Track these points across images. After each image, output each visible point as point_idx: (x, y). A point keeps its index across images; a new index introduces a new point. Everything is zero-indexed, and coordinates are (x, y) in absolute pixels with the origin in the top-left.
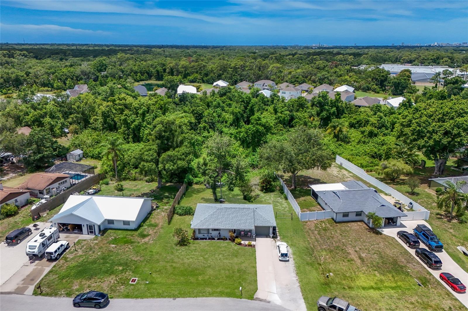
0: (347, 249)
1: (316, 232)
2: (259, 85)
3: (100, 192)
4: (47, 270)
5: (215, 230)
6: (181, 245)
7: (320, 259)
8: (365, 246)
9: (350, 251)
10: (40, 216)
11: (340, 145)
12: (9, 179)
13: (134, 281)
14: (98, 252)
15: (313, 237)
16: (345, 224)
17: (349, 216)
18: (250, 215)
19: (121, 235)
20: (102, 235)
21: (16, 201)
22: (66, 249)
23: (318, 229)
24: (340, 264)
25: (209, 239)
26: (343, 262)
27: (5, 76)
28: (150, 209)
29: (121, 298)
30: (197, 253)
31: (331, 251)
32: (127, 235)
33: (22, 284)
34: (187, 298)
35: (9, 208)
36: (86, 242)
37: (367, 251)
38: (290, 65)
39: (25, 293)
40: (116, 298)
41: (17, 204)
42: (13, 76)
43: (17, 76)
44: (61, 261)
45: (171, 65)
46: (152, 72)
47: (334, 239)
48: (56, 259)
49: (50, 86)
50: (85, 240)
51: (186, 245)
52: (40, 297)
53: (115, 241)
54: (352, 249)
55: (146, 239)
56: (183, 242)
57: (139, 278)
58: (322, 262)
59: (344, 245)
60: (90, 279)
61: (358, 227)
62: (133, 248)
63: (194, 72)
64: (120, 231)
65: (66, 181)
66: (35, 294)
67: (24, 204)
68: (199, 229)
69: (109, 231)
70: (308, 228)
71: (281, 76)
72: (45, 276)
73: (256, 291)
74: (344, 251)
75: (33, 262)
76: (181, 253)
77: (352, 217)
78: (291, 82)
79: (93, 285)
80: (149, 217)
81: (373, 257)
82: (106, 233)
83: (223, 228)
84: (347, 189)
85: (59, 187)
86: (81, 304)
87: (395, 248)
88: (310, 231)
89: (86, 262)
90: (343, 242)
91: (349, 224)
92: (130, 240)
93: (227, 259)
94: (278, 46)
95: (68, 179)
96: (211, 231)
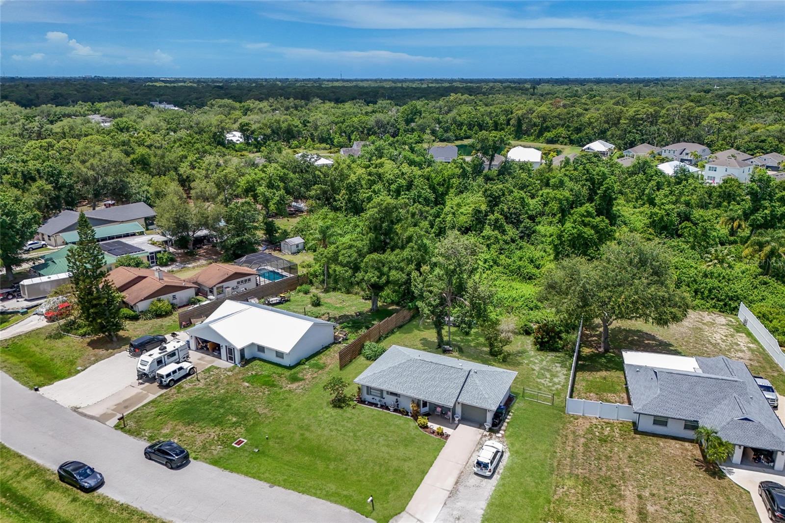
0: (623, 488)
1: (582, 440)
2: (672, 152)
3: (288, 303)
4: (152, 397)
5: (392, 394)
6: (335, 406)
7: (555, 491)
8: (666, 492)
9: (628, 493)
10: (191, 323)
11: (765, 283)
12: (194, 268)
13: (239, 443)
14: (222, 389)
15: (569, 449)
16: (655, 439)
17: (669, 424)
18: (456, 381)
19: (267, 369)
20: (243, 366)
21: (174, 297)
22: (188, 374)
23: (590, 436)
24: (590, 511)
25: (382, 407)
26: (599, 511)
27: (275, 125)
28: (332, 340)
29: (207, 463)
30: (349, 425)
31: (587, 482)
32: (274, 373)
33: (113, 410)
34: (290, 491)
35: (159, 305)
36: (217, 371)
37: (665, 503)
38: (762, 115)
39: (107, 423)
40: (201, 460)
41: (175, 301)
42: (284, 126)
43: (289, 125)
44: (173, 390)
45: (520, 113)
46: (487, 123)
47: (610, 463)
48: (168, 386)
49: (329, 142)
50: (218, 368)
51: (341, 408)
52: (119, 432)
53: (253, 379)
54: (636, 490)
55: (294, 386)
56: (339, 403)
57: (249, 440)
58: (556, 497)
59: (623, 478)
60: (189, 425)
61: (678, 453)
62: (269, 394)
63: (558, 125)
64: (269, 365)
65: (249, 280)
66: (117, 427)
67: (185, 303)
68: (368, 387)
69: (257, 362)
70: (572, 428)
71: (730, 136)
72: (143, 406)
73: (399, 513)
74: (614, 489)
75: (141, 384)
76: (327, 418)
77: (674, 428)
78: (747, 150)
79: (186, 434)
80: (322, 352)
81: (670, 517)
82: (250, 365)
83: (404, 393)
84: (700, 372)
85: (237, 287)
86: (153, 456)
87: (737, 514)
88: (571, 437)
89: (200, 399)
90: (623, 473)
91: (661, 442)
92: (273, 381)
93: (388, 446)
94: (776, 78)
95: (252, 278)
96: (385, 395)
